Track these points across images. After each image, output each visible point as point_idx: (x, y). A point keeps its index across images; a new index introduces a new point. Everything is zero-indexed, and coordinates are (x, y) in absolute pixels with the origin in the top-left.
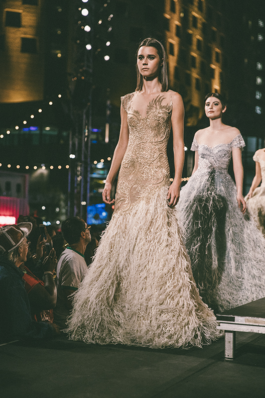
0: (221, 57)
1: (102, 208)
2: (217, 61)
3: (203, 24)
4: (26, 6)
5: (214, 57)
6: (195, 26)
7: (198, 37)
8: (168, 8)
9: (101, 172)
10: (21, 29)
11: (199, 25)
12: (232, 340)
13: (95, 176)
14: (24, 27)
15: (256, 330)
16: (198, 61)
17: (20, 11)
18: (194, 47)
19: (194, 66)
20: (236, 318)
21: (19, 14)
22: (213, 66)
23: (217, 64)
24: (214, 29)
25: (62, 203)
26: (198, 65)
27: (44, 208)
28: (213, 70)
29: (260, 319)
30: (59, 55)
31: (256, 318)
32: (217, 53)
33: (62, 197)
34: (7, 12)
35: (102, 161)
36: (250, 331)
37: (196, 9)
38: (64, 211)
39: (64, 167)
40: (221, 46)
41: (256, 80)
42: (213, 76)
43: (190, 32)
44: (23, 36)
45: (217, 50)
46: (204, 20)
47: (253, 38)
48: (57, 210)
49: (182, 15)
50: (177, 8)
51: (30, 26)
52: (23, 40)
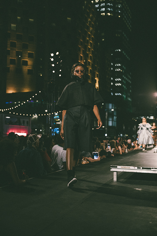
0: (98, 76)
1: (58, 129)
2: (97, 77)
3: (92, 64)
4: (30, 58)
5: (96, 76)
6: (89, 65)
7: (90, 68)
8: (80, 58)
9: (58, 116)
10: (28, 66)
11: (91, 64)
12: (116, 175)
13: (55, 118)
14: (29, 65)
15: (125, 171)
16: (90, 77)
17: (27, 60)
18: (89, 72)
19: (89, 79)
20: (118, 166)
21: (27, 61)
22: (96, 79)
23: (97, 78)
24: (96, 66)
25: (43, 128)
26: (90, 78)
27: (36, 130)
28: (96, 80)
29: (127, 167)
30: (41, 75)
31: (125, 166)
32: (97, 74)
33: (43, 125)
34: (23, 60)
35: (58, 112)
36: (123, 171)
37: (89, 59)
38: (43, 131)
39: (43, 115)
40: (98, 72)
41: (111, 84)
42: (96, 82)
43: (88, 67)
44: (28, 68)
45: (97, 73)
46: (92, 63)
47: (109, 69)
48: (41, 130)
49: (85, 61)
50: (83, 58)
51: (31, 65)
52: (28, 70)
